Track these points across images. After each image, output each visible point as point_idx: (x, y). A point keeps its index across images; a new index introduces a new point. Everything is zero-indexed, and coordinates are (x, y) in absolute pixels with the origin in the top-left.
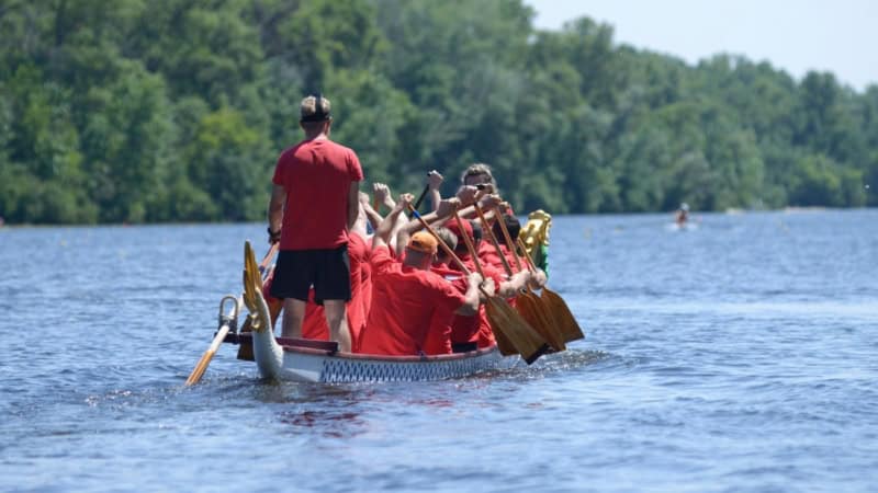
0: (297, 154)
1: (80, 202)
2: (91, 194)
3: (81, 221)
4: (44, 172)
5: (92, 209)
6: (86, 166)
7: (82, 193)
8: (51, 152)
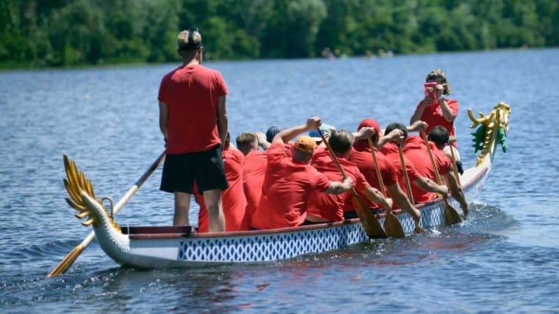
0: (173, 78)
1: (536, 37)
2: (542, 33)
3: (536, 46)
4: (518, 23)
5: (542, 40)
6: (540, 20)
7: (538, 33)
8: (522, 13)
